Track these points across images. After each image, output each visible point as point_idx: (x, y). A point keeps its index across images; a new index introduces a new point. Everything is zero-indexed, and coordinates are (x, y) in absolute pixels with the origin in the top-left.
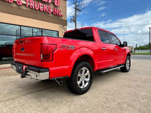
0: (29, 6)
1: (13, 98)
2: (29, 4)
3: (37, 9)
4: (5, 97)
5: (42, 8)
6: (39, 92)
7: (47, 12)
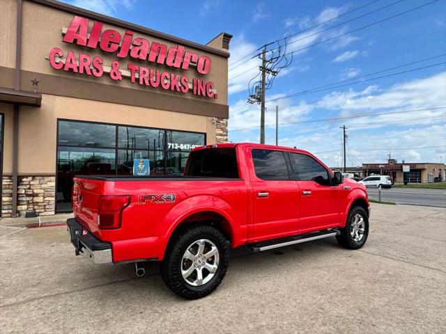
0: (137, 80)
1: (58, 294)
2: (137, 76)
3: (155, 85)
4: (46, 290)
5: (166, 81)
6: (112, 286)
7: (178, 90)
